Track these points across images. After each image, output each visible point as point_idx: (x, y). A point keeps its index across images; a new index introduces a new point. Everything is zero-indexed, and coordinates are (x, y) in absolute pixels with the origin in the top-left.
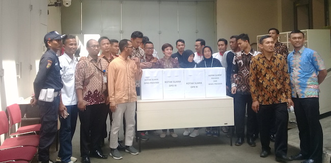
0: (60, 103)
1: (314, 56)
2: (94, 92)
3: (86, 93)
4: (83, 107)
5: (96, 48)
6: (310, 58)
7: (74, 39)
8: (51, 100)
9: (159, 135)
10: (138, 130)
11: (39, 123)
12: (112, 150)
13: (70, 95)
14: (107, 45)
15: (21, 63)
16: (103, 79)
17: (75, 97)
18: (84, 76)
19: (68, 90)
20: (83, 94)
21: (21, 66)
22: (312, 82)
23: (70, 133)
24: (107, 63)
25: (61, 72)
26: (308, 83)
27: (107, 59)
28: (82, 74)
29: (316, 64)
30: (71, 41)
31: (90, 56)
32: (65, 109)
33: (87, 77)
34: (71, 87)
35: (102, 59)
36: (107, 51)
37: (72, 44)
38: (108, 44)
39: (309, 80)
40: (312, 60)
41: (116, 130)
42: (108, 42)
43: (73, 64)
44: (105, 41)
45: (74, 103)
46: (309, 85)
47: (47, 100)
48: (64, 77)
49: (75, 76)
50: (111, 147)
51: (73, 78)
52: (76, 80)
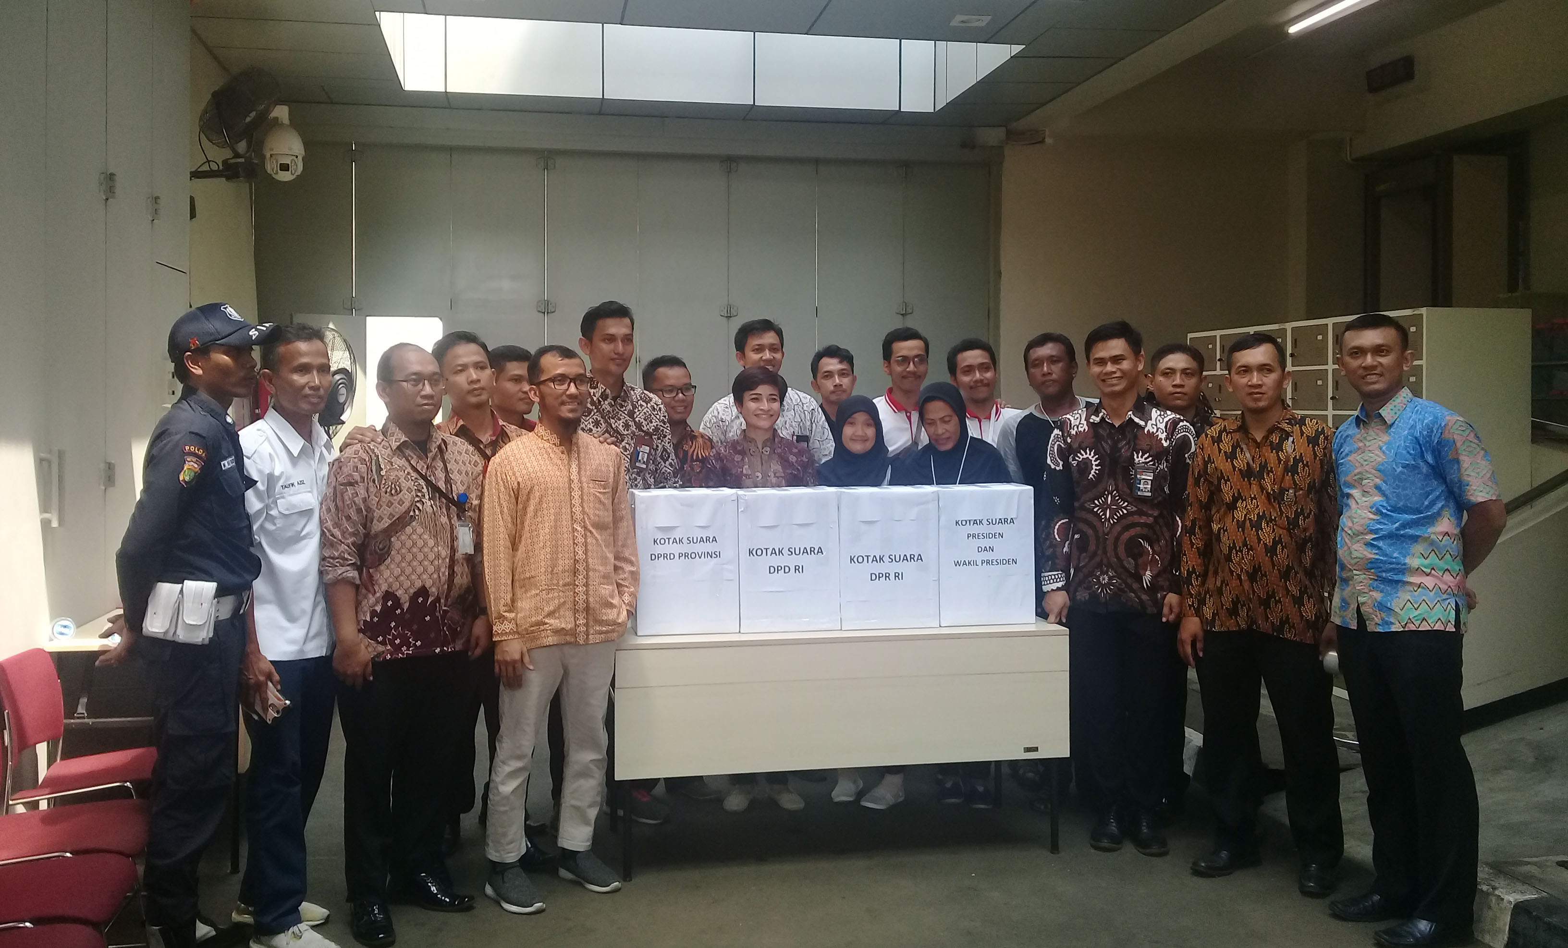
0: (250, 648)
1: (1446, 435)
2: (413, 598)
3: (372, 603)
4: (358, 669)
5: (428, 390)
6: (1430, 442)
7: (316, 344)
8: (203, 636)
9: (719, 801)
10: (618, 777)
11: (150, 744)
12: (498, 869)
13: (296, 610)
14: (474, 374)
15: (61, 454)
16: (454, 539)
17: (319, 619)
18: (367, 522)
19: (287, 585)
20: (358, 605)
21: (61, 466)
22: (1433, 559)
23: (297, 789)
24: (477, 458)
25: (253, 502)
26: (1414, 562)
27: (475, 442)
28: (353, 513)
29: (1452, 476)
30: (301, 354)
31: (393, 428)
32: (269, 677)
33: (378, 526)
34: (303, 574)
35: (451, 439)
36: (473, 400)
37: (305, 369)
38: (479, 366)
39: (1418, 548)
40: (1437, 452)
41: (512, 775)
42: (480, 357)
43: (314, 464)
44: (468, 353)
45: (316, 649)
46: (1418, 571)
47: (182, 636)
48: (269, 526)
49: (321, 522)
50: (493, 855)
51: (313, 527)
52: (326, 542)
